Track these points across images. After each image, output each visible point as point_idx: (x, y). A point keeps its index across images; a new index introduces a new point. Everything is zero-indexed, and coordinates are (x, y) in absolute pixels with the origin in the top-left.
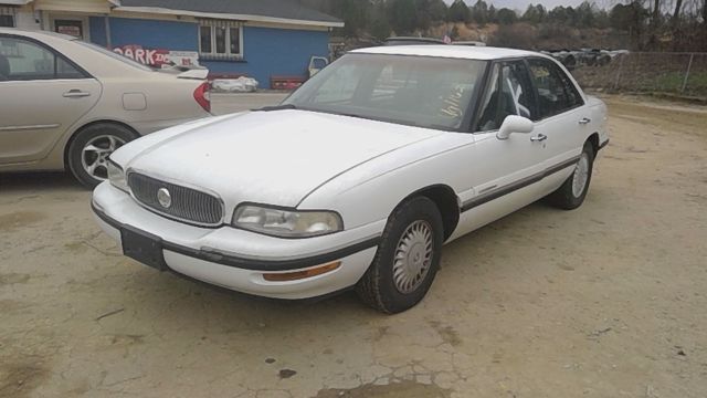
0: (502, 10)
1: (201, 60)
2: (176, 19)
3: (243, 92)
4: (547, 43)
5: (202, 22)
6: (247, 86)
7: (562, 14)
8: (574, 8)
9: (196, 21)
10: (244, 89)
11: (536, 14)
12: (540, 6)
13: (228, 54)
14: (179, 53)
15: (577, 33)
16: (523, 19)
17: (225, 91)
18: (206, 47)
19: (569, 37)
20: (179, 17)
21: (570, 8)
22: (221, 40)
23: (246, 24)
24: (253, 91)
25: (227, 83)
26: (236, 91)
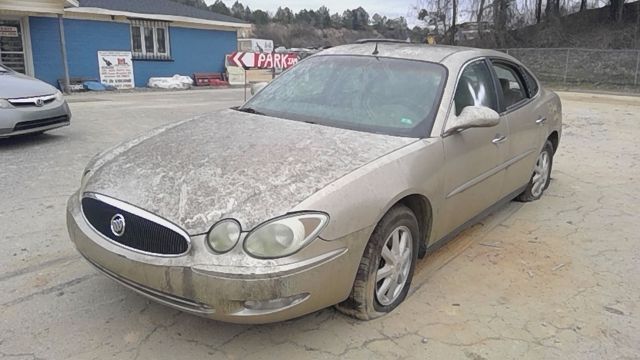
0: (256, 12)
1: (134, 59)
2: (111, 20)
3: (181, 89)
4: (297, 41)
5: (134, 22)
6: (184, 84)
7: (306, 16)
8: (315, 11)
9: (128, 21)
10: (181, 86)
11: (284, 16)
12: (287, 9)
13: (156, 53)
14: (115, 52)
15: (319, 32)
16: (274, 20)
17: (162, 89)
18: (138, 47)
19: (314, 35)
20: (113, 17)
21: (312, 12)
22: (149, 39)
23: (171, 25)
24: (189, 88)
25: (163, 81)
26: (175, 89)
